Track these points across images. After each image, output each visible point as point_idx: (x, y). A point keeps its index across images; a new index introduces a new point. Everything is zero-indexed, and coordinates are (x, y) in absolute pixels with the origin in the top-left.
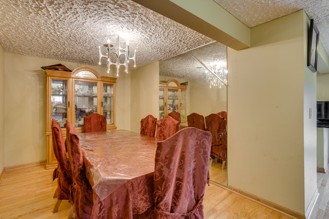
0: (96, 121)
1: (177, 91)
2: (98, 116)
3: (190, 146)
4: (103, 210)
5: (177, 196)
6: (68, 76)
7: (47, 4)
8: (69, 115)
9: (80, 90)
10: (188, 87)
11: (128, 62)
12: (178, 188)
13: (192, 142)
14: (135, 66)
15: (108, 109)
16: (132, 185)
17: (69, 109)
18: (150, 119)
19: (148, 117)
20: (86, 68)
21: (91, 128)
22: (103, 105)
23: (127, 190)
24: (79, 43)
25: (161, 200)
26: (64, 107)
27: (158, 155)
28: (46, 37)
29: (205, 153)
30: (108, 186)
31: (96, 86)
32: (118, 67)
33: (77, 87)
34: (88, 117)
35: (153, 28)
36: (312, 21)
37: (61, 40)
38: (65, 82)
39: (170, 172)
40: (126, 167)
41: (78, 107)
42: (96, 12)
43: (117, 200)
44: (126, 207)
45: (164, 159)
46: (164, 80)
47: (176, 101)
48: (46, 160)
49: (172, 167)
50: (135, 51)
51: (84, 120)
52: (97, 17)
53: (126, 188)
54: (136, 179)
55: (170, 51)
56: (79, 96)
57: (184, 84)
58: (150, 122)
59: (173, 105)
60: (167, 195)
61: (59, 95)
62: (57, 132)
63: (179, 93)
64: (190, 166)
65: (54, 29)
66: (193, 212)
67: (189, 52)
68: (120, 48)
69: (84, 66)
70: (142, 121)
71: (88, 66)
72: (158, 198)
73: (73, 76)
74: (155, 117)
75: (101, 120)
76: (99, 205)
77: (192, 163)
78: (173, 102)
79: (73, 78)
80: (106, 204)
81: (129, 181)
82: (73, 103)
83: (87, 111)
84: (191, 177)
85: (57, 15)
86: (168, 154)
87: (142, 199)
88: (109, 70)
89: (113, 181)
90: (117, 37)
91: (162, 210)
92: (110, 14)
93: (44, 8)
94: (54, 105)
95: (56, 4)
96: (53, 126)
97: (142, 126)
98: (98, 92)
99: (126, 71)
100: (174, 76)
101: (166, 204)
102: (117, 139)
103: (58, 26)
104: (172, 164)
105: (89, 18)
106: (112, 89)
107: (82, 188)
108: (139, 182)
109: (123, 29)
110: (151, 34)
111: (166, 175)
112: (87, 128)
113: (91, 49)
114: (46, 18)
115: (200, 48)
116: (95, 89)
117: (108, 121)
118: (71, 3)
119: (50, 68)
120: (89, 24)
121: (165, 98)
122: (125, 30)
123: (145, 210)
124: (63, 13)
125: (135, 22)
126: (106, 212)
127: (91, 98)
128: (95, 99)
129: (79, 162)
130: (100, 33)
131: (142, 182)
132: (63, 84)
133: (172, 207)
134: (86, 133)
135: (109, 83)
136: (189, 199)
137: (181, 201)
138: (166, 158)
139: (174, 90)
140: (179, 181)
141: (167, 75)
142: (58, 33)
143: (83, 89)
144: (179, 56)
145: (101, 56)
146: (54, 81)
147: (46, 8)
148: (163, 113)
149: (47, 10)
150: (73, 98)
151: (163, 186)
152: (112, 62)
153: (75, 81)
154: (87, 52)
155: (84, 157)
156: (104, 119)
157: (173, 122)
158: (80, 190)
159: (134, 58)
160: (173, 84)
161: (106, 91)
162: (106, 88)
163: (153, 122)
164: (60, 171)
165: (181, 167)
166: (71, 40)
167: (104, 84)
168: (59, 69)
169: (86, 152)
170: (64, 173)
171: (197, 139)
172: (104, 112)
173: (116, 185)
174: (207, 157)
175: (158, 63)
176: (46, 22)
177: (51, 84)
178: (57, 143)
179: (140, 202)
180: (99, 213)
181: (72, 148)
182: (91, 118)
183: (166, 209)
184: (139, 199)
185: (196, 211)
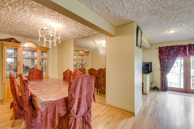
0: (36, 73)
1: (84, 56)
2: (38, 70)
3: (84, 83)
4: (43, 117)
5: (79, 107)
6: (18, 46)
7: (8, 5)
8: (18, 70)
9: (26, 55)
10: (90, 54)
11: (56, 40)
12: (79, 103)
13: (85, 81)
14: (60, 42)
15: (44, 66)
16: (57, 102)
17: (18, 66)
18: (68, 71)
19: (67, 71)
20: (30, 41)
21: (33, 78)
22: (41, 64)
23: (55, 105)
24: (26, 27)
25: (71, 109)
26: (16, 65)
27: (69, 87)
28: (4, 22)
29: (92, 86)
30: (45, 104)
31: (37, 52)
32: (50, 43)
33: (24, 53)
34: (31, 71)
35: (70, 23)
36: (138, 26)
37: (14, 24)
38: (16, 50)
39: (75, 95)
40: (55, 95)
41: (25, 65)
42: (37, 12)
43: (50, 111)
44: (54, 113)
45: (72, 89)
46: (77, 50)
47: (83, 61)
48: (3, 100)
49: (76, 93)
50: (60, 34)
51: (29, 73)
52: (38, 14)
53: (54, 104)
54: (59, 100)
55: (79, 35)
56: (25, 58)
57: (88, 52)
58: (68, 73)
59: (82, 64)
60: (74, 106)
61: (12, 58)
62: (13, 80)
63: (85, 57)
64: (85, 92)
65: (11, 18)
66: (86, 114)
67: (88, 35)
68: (51, 32)
69: (28, 40)
70: (64, 73)
71: (31, 40)
72: (70, 108)
73: (21, 46)
74: (71, 70)
75: (39, 73)
76: (41, 114)
77: (86, 91)
78: (82, 62)
79: (21, 47)
80: (44, 114)
81: (56, 101)
82: (21, 63)
83: (31, 67)
84: (85, 97)
85: (13, 11)
86: (74, 87)
87: (62, 109)
88: (45, 44)
89: (48, 101)
90: (49, 25)
91: (72, 114)
92: (45, 14)
93: (6, 7)
94: (8, 64)
95: (13, 6)
96: (11, 76)
97: (64, 76)
98: (38, 56)
99: (55, 45)
100: (82, 47)
101: (73, 111)
102: (49, 83)
103: (13, 16)
104: (76, 92)
105: (33, 14)
106: (47, 54)
107: (30, 109)
108: (61, 101)
109: (53, 22)
110: (68, 25)
111: (73, 97)
112: (31, 78)
113: (33, 30)
114: (6, 12)
115: (94, 34)
116: (36, 54)
117: (44, 73)
118: (23, 6)
119: (6, 40)
120: (33, 18)
121: (77, 60)
122: (54, 22)
123: (64, 115)
124: (18, 10)
125: (60, 19)
126: (44, 118)
127: (33, 60)
128: (36, 61)
129: (28, 95)
130: (40, 22)
131: (62, 101)
132: (15, 50)
133: (76, 112)
134: (31, 81)
135: (45, 51)
136: (84, 108)
137: (80, 109)
138: (73, 89)
139: (82, 55)
140: (80, 99)
141: (78, 47)
142: (13, 20)
143: (28, 54)
144: (84, 37)
145: (40, 36)
146: (8, 48)
147: (7, 7)
148: (76, 68)
149: (8, 8)
150: (21, 60)
151: (72, 102)
152: (47, 40)
153: (23, 49)
154: (31, 32)
155: (31, 93)
156: (41, 72)
157: (80, 73)
158: (29, 111)
159: (59, 38)
160: (82, 52)
161: (43, 56)
162: (43, 54)
163: (70, 73)
164: (15, 102)
165: (81, 93)
166: (21, 25)
167: (41, 51)
168: (12, 41)
169: (32, 90)
170: (18, 103)
171: (88, 80)
172: (41, 68)
173: (49, 103)
174: (92, 88)
175: (73, 40)
176: (6, 14)
177: (6, 51)
178: (13, 86)
179: (61, 111)
180: (41, 118)
181: (24, 88)
182: (33, 72)
183: (74, 113)
184: (61, 109)
185: (88, 114)
